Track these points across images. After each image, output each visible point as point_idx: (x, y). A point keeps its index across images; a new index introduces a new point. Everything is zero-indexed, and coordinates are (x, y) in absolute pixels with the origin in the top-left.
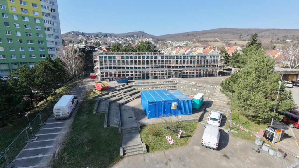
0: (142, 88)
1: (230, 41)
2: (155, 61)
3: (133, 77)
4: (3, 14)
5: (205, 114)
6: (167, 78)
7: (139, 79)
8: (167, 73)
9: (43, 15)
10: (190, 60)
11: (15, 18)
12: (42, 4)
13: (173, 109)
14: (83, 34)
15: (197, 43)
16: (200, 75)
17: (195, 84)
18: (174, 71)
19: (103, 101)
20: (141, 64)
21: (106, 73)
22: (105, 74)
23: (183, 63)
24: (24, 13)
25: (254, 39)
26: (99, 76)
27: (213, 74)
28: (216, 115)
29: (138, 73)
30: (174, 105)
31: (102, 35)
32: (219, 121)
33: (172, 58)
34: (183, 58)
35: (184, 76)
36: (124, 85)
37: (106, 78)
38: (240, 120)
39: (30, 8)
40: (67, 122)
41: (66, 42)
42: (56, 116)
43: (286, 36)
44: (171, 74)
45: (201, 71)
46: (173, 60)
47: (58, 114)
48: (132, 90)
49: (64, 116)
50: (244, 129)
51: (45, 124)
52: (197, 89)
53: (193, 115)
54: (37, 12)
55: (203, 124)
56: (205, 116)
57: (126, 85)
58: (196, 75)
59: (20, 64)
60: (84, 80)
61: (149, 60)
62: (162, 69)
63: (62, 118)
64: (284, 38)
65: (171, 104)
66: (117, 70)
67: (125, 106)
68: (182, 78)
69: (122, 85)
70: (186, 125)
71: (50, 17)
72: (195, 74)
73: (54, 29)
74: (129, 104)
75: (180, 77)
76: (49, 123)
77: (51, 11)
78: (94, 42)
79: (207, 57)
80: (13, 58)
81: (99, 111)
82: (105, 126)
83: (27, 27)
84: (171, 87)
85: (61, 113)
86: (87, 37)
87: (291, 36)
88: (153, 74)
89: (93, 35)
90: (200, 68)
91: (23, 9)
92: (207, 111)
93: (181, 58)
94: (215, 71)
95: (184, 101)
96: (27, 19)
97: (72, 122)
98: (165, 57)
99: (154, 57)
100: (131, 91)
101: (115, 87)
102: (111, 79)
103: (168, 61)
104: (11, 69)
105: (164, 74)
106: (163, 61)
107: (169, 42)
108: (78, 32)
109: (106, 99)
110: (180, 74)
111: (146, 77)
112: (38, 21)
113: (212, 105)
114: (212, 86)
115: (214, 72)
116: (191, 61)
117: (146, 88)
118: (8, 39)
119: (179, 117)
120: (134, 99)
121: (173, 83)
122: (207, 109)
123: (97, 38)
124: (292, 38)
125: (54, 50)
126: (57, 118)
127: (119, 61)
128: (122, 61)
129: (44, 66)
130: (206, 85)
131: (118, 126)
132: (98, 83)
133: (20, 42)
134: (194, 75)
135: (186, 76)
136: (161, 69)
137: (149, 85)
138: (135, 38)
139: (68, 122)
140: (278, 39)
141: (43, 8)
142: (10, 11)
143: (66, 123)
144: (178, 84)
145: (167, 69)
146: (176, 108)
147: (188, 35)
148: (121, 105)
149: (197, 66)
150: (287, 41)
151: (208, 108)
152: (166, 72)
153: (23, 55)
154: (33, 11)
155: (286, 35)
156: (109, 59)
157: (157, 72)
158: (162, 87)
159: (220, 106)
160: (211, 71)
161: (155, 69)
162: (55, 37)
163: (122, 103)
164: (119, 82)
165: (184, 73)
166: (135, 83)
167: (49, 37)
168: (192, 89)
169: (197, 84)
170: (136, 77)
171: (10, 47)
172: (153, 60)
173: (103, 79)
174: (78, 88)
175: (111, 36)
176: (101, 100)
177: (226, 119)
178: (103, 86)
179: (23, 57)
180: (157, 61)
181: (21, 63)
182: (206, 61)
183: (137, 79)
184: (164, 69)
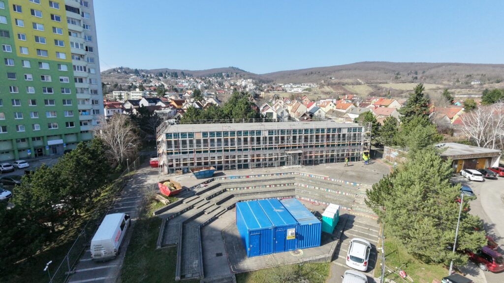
0: (237, 188)
1: (381, 83)
2: (258, 139)
3: (222, 166)
4: (6, 59)
5: (342, 243)
6: (278, 166)
7: (231, 169)
8: (278, 158)
9: (73, 58)
10: (316, 135)
11: (27, 65)
12: (72, 41)
13: (289, 239)
14: (137, 72)
15: (326, 87)
16: (333, 159)
17: (325, 178)
18: (290, 154)
19: (172, 218)
20: (234, 144)
21: (177, 160)
22: (174, 163)
23: (305, 141)
24: (42, 57)
25: (419, 92)
26: (166, 165)
27: (354, 158)
28: (359, 250)
29: (229, 160)
30: (291, 233)
31: (169, 74)
32: (366, 263)
33: (286, 133)
34: (305, 133)
35: (306, 161)
36: (208, 182)
37: (176, 170)
38: (400, 256)
39: (52, 48)
40: (113, 266)
41: (108, 86)
42: (94, 256)
43: (470, 76)
44: (285, 158)
45: (335, 153)
46: (288, 136)
47: (98, 252)
48: (220, 193)
49: (107, 255)
50: (406, 276)
51: (75, 272)
52: (327, 189)
53: (322, 247)
54: (63, 53)
55: (339, 264)
56: (342, 249)
57: (211, 181)
58: (326, 159)
59: (30, 139)
60: (139, 172)
61: (249, 137)
62: (270, 152)
63: (104, 258)
64: (468, 79)
65: (286, 231)
66: (195, 156)
67: (210, 227)
68: (303, 164)
69: (204, 183)
70: (312, 270)
71: (84, 60)
72: (324, 158)
73: (90, 80)
74: (217, 224)
75: (299, 164)
76: (83, 270)
77: (87, 50)
78: (155, 85)
79: (344, 130)
80: (20, 131)
81: (167, 243)
82: (178, 278)
83: (45, 79)
84: (284, 185)
85: (102, 252)
86: (144, 76)
87: (478, 75)
88: (255, 160)
89: (154, 74)
90: (332, 149)
91: (40, 50)
92: (346, 238)
93: (300, 134)
94: (357, 152)
95: (306, 226)
96: (45, 66)
97: (121, 266)
98: (275, 132)
99: (257, 133)
100: (218, 195)
101: (193, 187)
102: (186, 171)
103: (280, 139)
104: (15, 148)
105: (273, 159)
106: (271, 139)
107: (280, 84)
108: (129, 69)
109: (178, 215)
110: (299, 158)
111: (244, 165)
112: (64, 68)
113: (353, 224)
114: (352, 184)
115: (355, 154)
116: (317, 137)
117: (244, 188)
118: (13, 100)
119: (299, 253)
120: (223, 212)
121: (289, 176)
122: (346, 233)
123: (160, 78)
124: (480, 80)
125: (89, 114)
126: (95, 259)
127: (198, 142)
128: (204, 140)
129: (74, 163)
130: (343, 182)
131: (199, 276)
132: (164, 184)
133: (33, 104)
134: (322, 160)
135: (310, 162)
136: (268, 152)
137: (249, 182)
138: (223, 78)
139: (115, 266)
140: (458, 81)
141: (73, 47)
142: (19, 55)
143: (110, 268)
144: (296, 179)
145: (278, 151)
146: (294, 238)
147: (312, 73)
148: (203, 226)
149: (328, 146)
150: (473, 83)
151: (347, 231)
152: (276, 157)
153: (37, 125)
154: (56, 52)
155: (471, 73)
156: (182, 138)
157: (262, 158)
158: (270, 186)
159: (366, 226)
160: (350, 153)
161: (258, 152)
162: (92, 93)
163: (205, 223)
164: (198, 177)
165: (306, 157)
166: (226, 178)
167: (82, 92)
168: (319, 188)
169: (329, 179)
170: (226, 166)
171: (15, 113)
172: (255, 137)
173: (171, 170)
174: (131, 190)
175: (184, 74)
176: (170, 218)
177: (376, 255)
178: (173, 188)
179: (37, 128)
180: (261, 139)
181: (33, 139)
182: (341, 136)
183: (228, 169)
184: (273, 152)
